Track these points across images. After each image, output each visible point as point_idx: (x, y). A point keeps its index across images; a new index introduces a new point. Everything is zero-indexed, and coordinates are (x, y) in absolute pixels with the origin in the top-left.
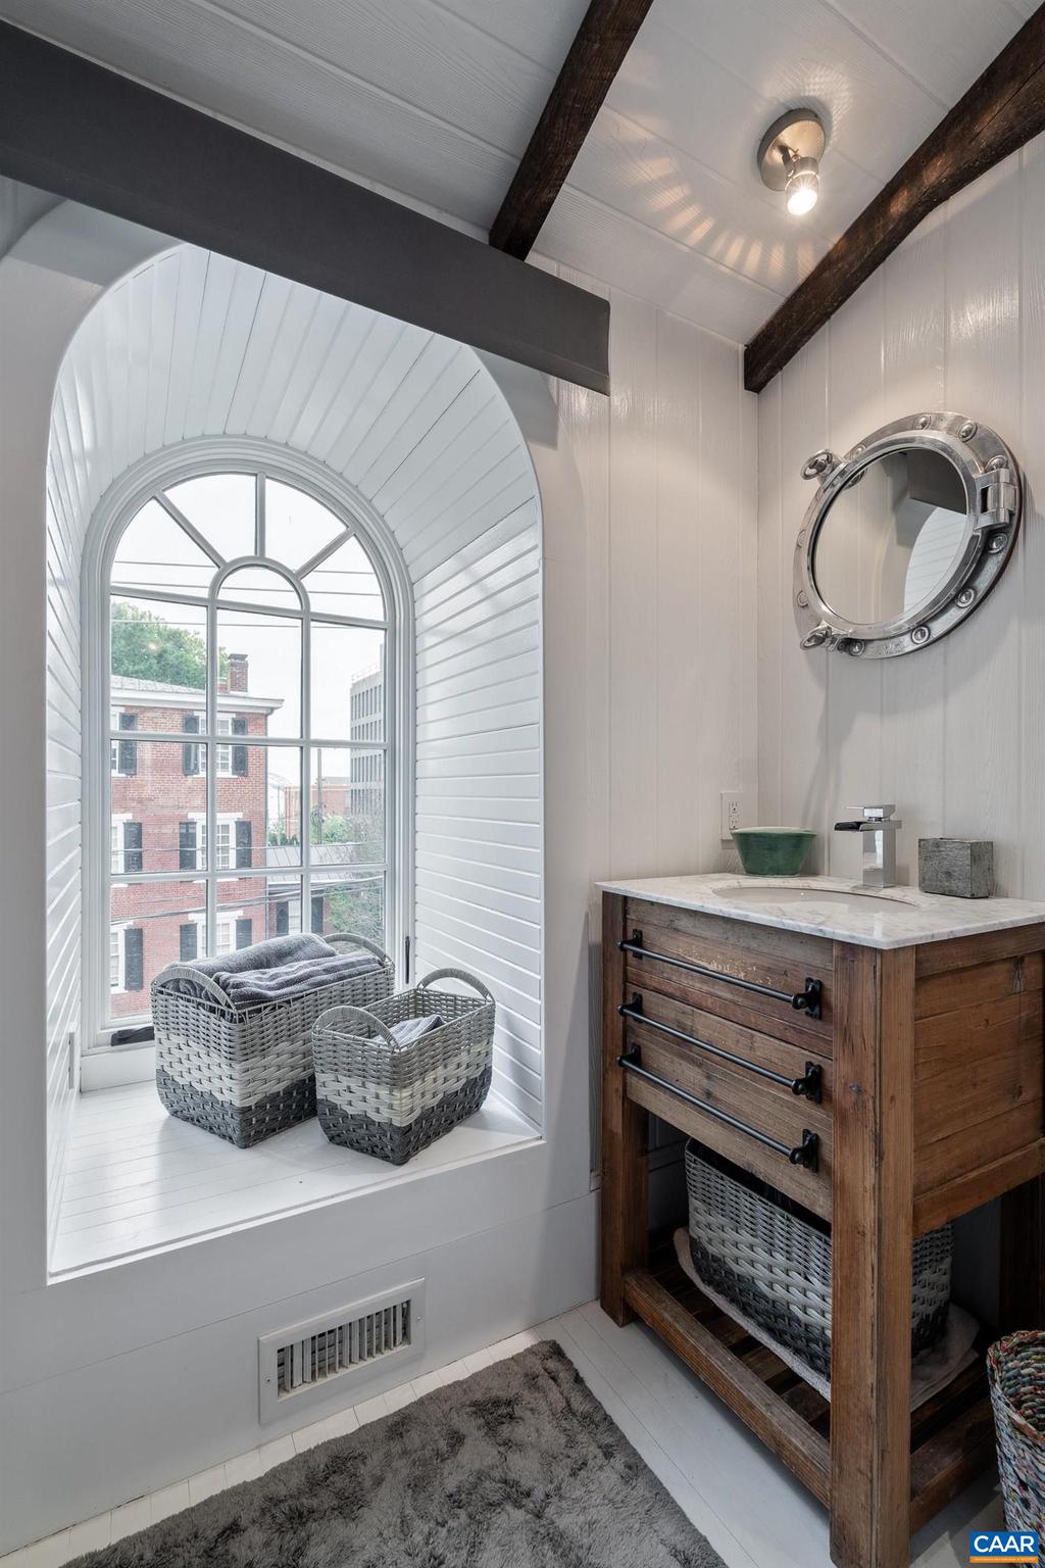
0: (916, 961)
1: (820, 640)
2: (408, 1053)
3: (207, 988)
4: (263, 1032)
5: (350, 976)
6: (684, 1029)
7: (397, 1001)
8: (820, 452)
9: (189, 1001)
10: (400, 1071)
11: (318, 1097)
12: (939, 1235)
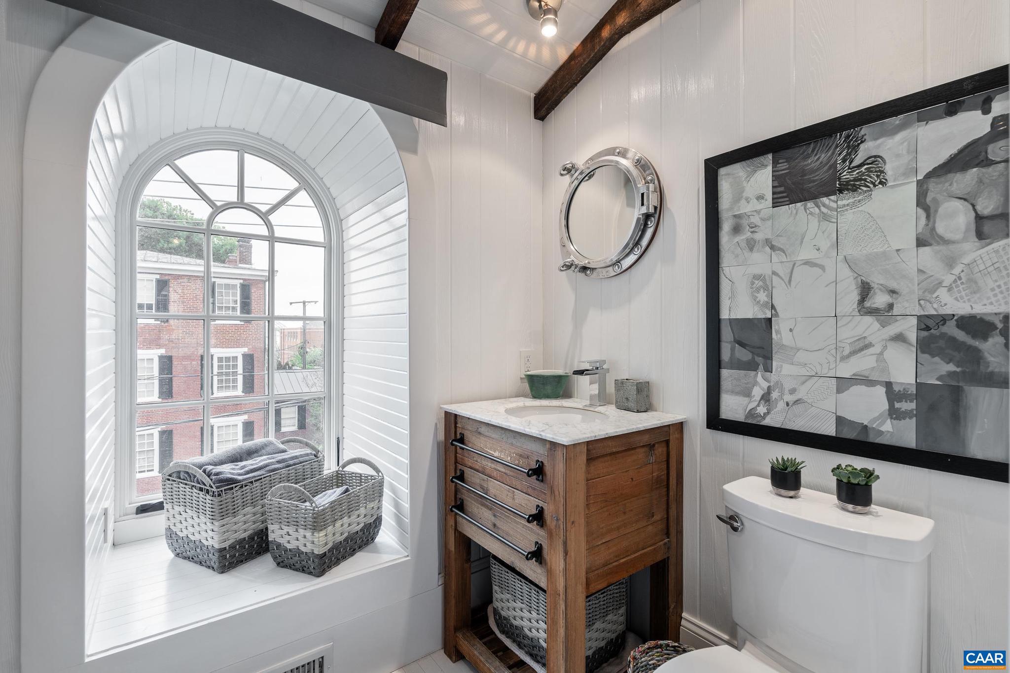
0: (587, 450)
1: (568, 266)
2: (323, 510)
3: (198, 476)
4: (234, 501)
5: (294, 464)
6: (483, 489)
7: (325, 479)
8: (568, 162)
9: (186, 484)
10: (318, 522)
11: (270, 540)
12: (618, 595)
